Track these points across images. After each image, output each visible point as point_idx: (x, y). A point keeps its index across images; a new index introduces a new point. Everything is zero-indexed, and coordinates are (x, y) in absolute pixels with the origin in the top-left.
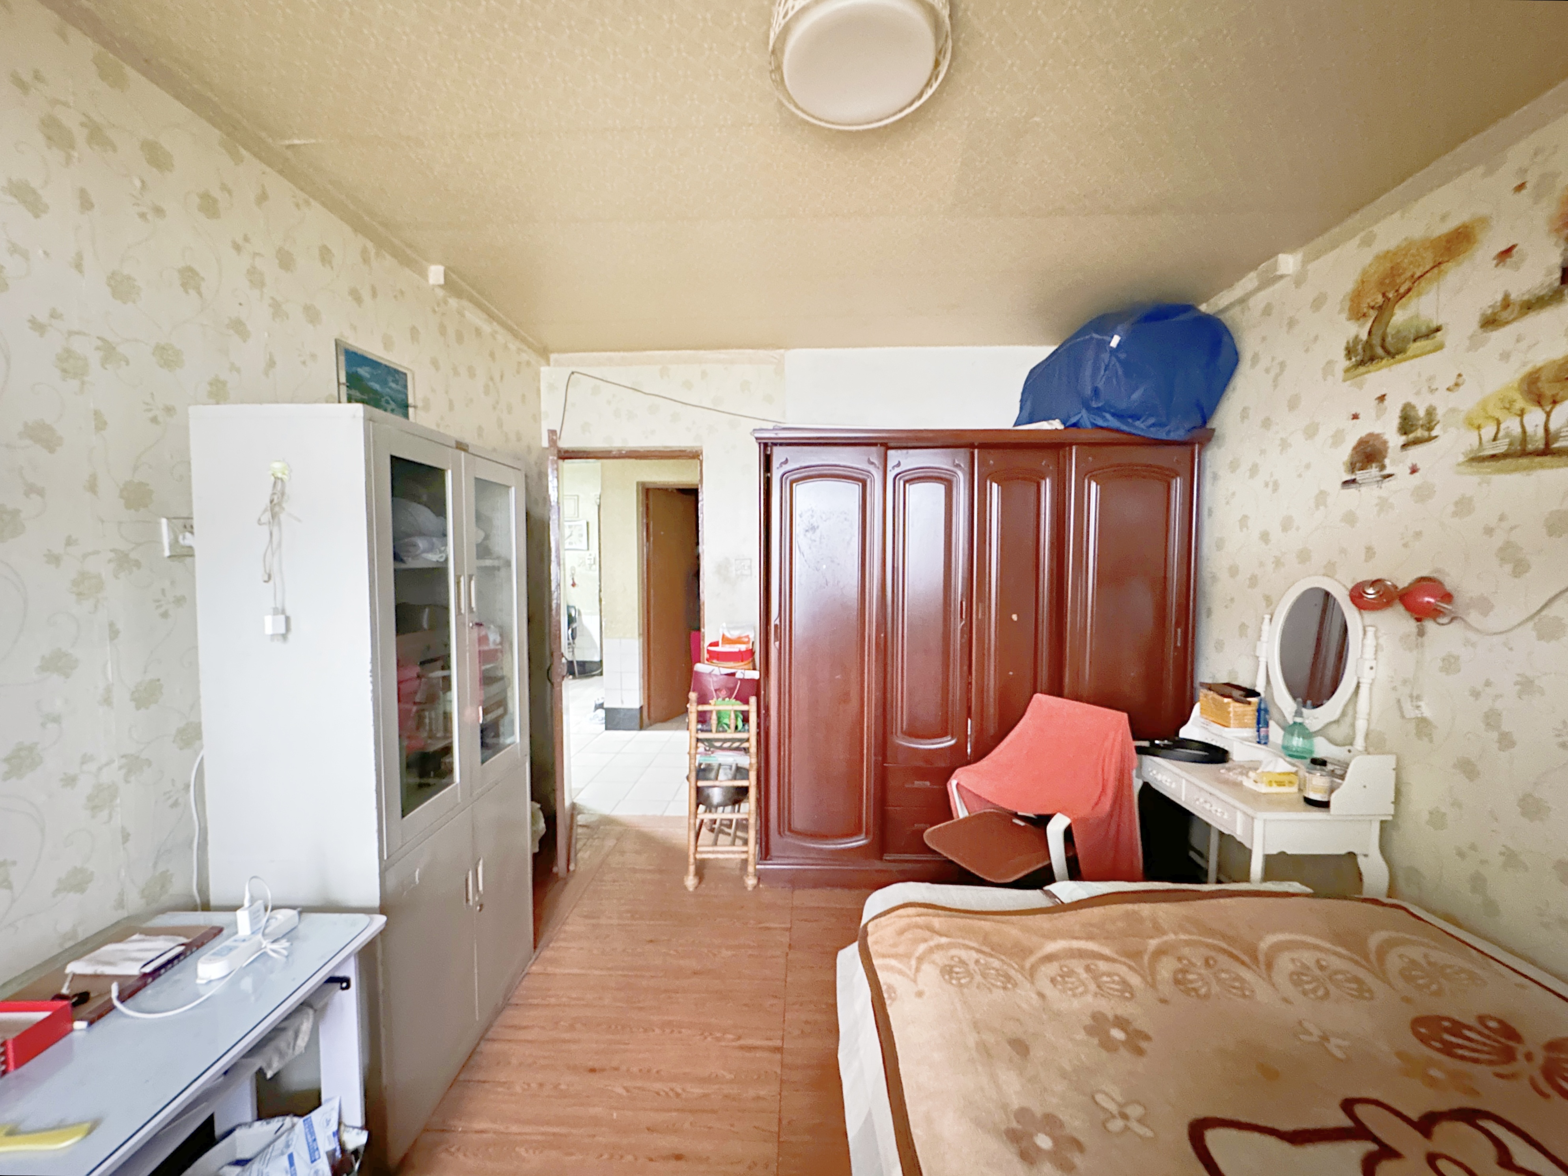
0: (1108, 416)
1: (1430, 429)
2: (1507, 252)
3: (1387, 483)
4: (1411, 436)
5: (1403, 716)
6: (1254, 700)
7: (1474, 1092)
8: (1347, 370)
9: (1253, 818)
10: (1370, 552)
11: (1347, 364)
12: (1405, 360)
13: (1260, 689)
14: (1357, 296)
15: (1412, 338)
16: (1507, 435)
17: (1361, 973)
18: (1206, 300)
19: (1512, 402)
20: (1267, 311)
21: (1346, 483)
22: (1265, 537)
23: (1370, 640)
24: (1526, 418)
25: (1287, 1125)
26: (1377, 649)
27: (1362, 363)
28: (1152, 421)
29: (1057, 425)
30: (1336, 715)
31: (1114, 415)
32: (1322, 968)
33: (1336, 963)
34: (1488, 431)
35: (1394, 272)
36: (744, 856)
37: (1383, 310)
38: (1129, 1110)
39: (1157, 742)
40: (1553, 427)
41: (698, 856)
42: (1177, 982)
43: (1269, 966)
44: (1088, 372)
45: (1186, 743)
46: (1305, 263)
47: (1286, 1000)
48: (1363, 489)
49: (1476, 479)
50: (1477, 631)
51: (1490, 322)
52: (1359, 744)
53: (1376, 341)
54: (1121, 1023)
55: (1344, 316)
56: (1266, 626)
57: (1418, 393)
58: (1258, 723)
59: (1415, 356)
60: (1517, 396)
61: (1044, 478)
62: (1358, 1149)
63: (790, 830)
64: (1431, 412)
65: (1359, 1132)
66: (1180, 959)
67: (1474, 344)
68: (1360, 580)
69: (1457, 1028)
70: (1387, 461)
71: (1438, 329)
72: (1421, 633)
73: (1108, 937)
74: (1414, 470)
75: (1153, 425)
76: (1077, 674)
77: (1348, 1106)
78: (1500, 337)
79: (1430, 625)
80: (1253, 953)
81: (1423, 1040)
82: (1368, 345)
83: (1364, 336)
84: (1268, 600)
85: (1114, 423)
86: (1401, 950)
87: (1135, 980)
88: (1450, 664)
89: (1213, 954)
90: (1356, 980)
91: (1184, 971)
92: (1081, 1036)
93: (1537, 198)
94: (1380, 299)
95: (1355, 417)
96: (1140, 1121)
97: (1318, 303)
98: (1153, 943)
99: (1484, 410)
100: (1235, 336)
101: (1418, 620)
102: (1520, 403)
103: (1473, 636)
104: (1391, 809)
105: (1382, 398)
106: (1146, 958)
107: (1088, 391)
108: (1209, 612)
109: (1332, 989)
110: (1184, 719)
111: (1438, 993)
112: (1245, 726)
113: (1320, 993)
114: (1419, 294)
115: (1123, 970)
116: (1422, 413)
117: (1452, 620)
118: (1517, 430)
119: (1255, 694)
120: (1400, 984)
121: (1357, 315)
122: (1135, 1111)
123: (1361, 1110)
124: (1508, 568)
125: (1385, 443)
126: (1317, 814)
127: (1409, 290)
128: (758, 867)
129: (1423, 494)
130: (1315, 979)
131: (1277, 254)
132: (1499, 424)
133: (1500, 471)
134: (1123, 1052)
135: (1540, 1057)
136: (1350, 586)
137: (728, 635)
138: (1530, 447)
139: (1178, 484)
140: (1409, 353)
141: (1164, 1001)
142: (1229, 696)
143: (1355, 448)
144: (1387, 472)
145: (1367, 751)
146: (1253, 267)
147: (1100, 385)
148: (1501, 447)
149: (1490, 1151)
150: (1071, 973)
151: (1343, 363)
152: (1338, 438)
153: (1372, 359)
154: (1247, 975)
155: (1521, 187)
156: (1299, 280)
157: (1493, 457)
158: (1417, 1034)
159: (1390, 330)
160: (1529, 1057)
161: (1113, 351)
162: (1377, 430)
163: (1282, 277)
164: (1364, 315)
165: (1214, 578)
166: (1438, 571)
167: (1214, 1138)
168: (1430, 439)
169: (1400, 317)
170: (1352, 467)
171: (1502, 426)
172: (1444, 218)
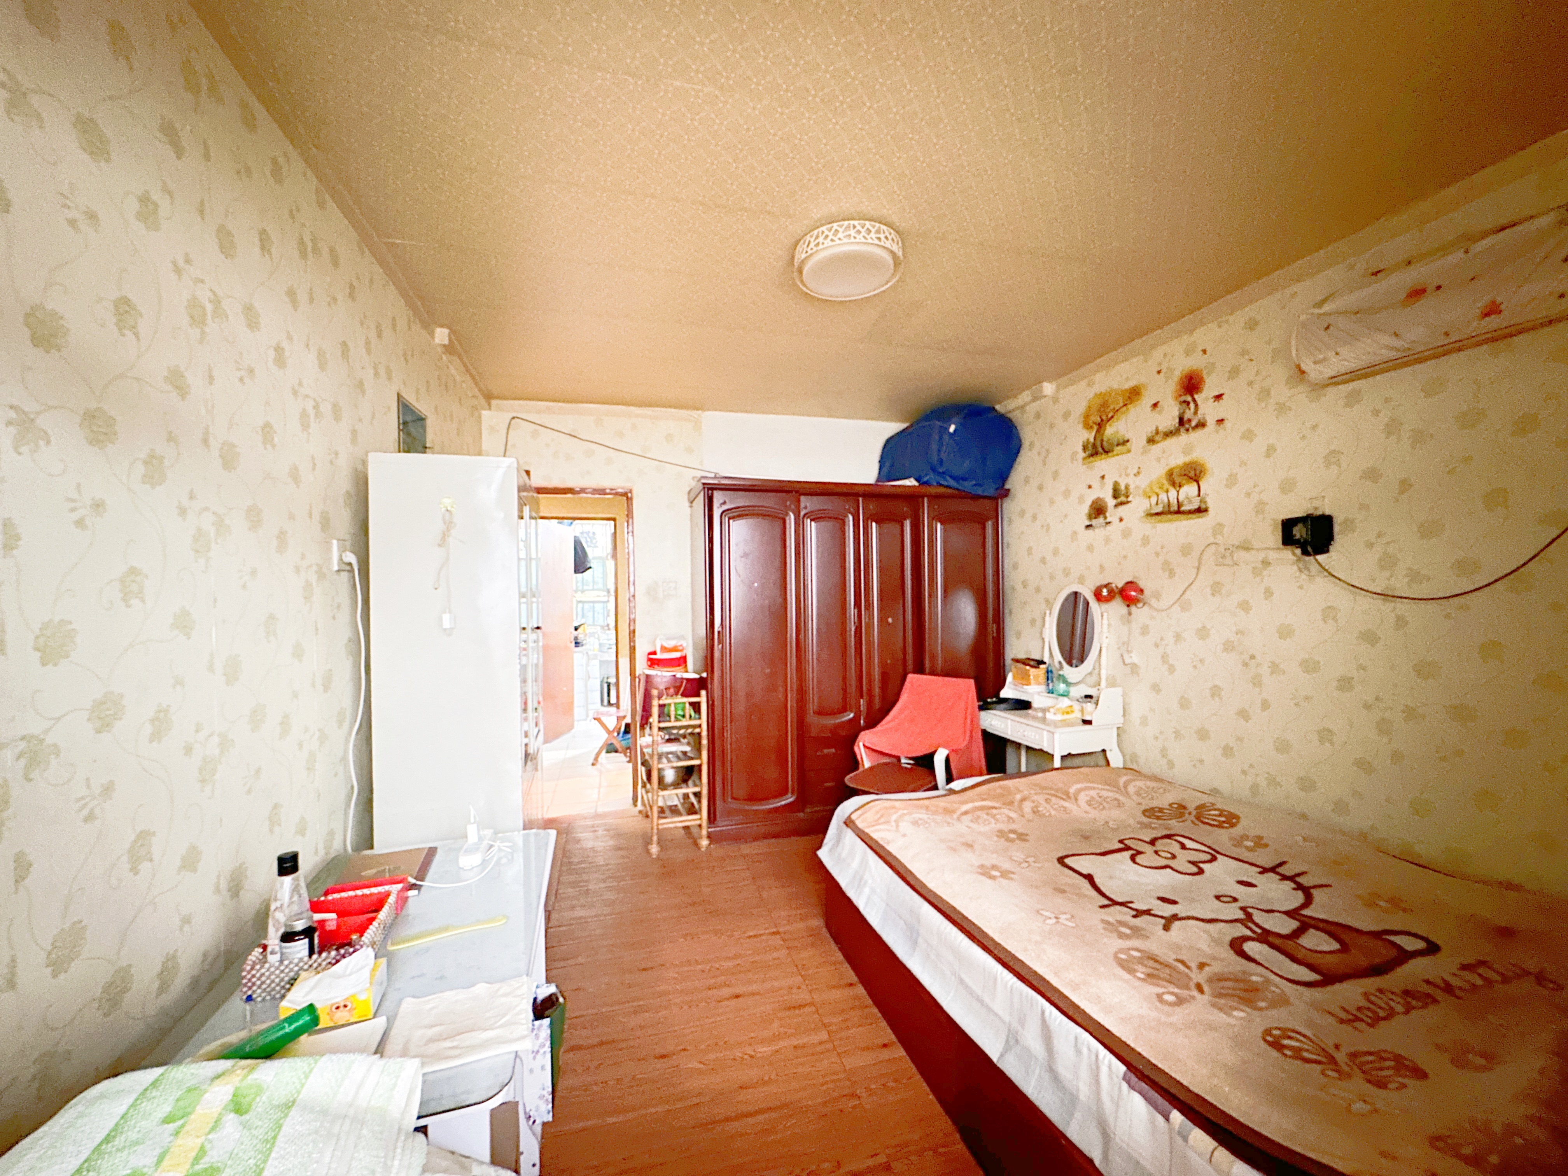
0: (948, 478)
1: (1127, 497)
2: (1155, 405)
3: (1109, 527)
4: (1119, 500)
5: (1125, 664)
6: (1042, 666)
7: (1170, 829)
8: (1084, 459)
9: (1053, 733)
10: (1102, 568)
11: (1083, 455)
12: (1113, 456)
13: (1046, 659)
14: (1087, 416)
15: (1115, 443)
16: (1161, 502)
17: (1118, 796)
18: (999, 402)
19: (1163, 485)
20: (1038, 416)
21: (1088, 527)
22: (1043, 561)
23: (1105, 622)
24: (1169, 494)
25: (1098, 851)
26: (1109, 625)
27: (1092, 455)
28: (974, 482)
29: (911, 482)
30: (1090, 669)
31: (951, 477)
32: (1100, 797)
33: (1105, 794)
34: (1154, 500)
35: (1104, 405)
36: (698, 822)
37: (1101, 426)
38: (1029, 859)
39: (989, 700)
40: (1181, 499)
41: (660, 827)
42: (1034, 812)
43: (1076, 799)
44: (934, 447)
45: (1005, 700)
46: (1058, 388)
47: (1086, 812)
48: (1096, 530)
49: (1149, 525)
50: (1156, 610)
51: (1151, 441)
52: (1103, 683)
53: (1098, 443)
54: (1013, 831)
55: (1081, 425)
56: (1047, 618)
57: (1120, 476)
58: (1048, 679)
59: (1118, 455)
60: (1165, 482)
61: (905, 519)
62: (1128, 854)
63: (733, 798)
64: (1127, 487)
65: (1128, 848)
66: (1033, 802)
67: (1145, 452)
68: (1098, 584)
69: (1161, 810)
70: (1108, 514)
71: (1128, 441)
72: (1130, 614)
73: (994, 798)
74: (1121, 520)
75: (975, 485)
76: (933, 657)
77: (1121, 842)
78: (1156, 449)
79: (1133, 609)
80: (1067, 794)
81: (1149, 817)
82: (1094, 445)
83: (1092, 440)
84: (1047, 601)
85: (952, 483)
86: (1133, 783)
87: (1013, 815)
88: (1145, 630)
89: (1050, 797)
90: (1116, 799)
91: (1036, 807)
92: (995, 839)
93: (1167, 379)
94: (1099, 420)
95: (1090, 487)
96: (1035, 862)
97: (1066, 415)
98: (1018, 797)
99: (1152, 488)
100: (1018, 428)
101: (1128, 606)
102: (1167, 485)
103: (1155, 614)
104: (1121, 720)
105: (1103, 477)
106: (1016, 804)
107: (935, 459)
108: (1011, 613)
109: (1105, 804)
110: (1002, 684)
111: (1152, 798)
112: (1039, 684)
113: (1101, 807)
114: (1118, 420)
115: (1006, 811)
116: (1123, 488)
117: (1144, 604)
118: (1166, 500)
119: (1043, 663)
120: (1135, 797)
121: (1087, 426)
122: (1031, 860)
123: (1126, 842)
124: (1167, 573)
125: (1106, 503)
126: (1088, 727)
127: (1112, 417)
128: (710, 830)
129: (1126, 534)
130: (1098, 802)
131: (1040, 382)
132: (1158, 496)
133: (1160, 521)
134: (1017, 842)
135: (1194, 813)
136: (1093, 589)
137: (666, 645)
138: (1172, 509)
139: (989, 525)
140: (1115, 453)
141: (1029, 821)
142: (1028, 665)
143: (1091, 506)
144: (1108, 520)
145: (1107, 687)
146: (1028, 388)
147: (943, 456)
148: (1159, 509)
149: (1178, 846)
150: (979, 817)
151: (1082, 455)
152: (1081, 500)
153: (1097, 453)
154: (1066, 804)
155: (1159, 372)
156: (1055, 400)
157: (1157, 514)
158: (1145, 815)
159: (1105, 439)
160: (1190, 813)
161: (951, 435)
162: (1101, 496)
163: (1045, 396)
164: (1091, 427)
165: (1013, 589)
166: (1135, 577)
167: (1067, 861)
168: (1128, 502)
169: (1110, 431)
170: (1090, 517)
171: (1160, 497)
172: (1127, 379)
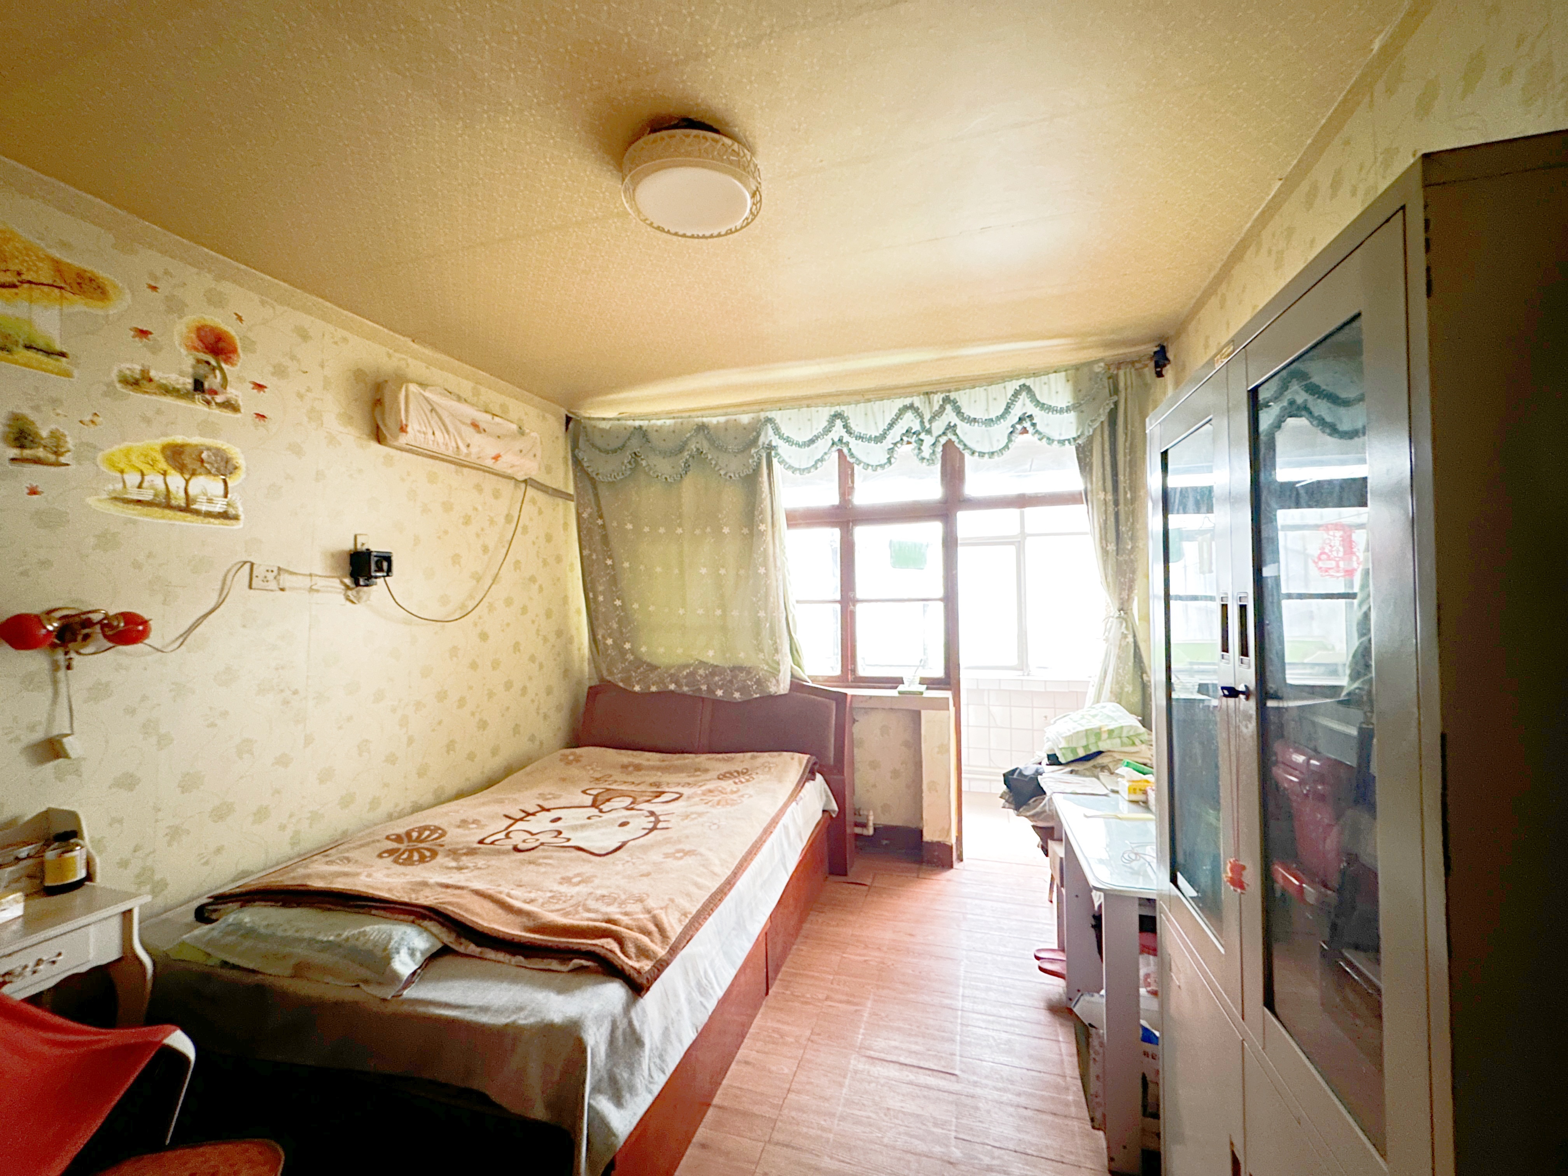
1: (56, 453)
2: (140, 332)
4: (26, 452)
15: (22, 342)
16: (152, 487)
19: (155, 461)
24: (169, 479)
34: (133, 478)
40: (191, 492)
51: (130, 383)
57: (34, 409)
60: (160, 457)
64: (57, 436)
67: (113, 391)
71: (63, 355)
74: (36, 492)
78: (140, 399)
88: (100, 692)
99: (127, 458)
102: (163, 465)
116: (44, 433)
118: (160, 486)
127: (12, 285)
129: (50, 521)
132: (143, 475)
133: (148, 515)
138: (173, 502)
140: (18, 358)
148: (146, 496)
155: (153, 288)
157: (138, 502)
168: (57, 464)
171: (147, 478)
